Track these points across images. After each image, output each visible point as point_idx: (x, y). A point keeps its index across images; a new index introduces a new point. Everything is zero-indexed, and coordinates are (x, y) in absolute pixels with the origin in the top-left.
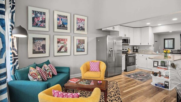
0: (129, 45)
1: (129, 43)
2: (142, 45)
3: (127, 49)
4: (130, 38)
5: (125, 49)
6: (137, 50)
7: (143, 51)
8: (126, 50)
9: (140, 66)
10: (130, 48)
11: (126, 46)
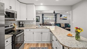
0: (16, 20)
1: (16, 18)
2: (28, 20)
3: (13, 25)
4: (17, 12)
5: (10, 25)
6: (23, 25)
7: (28, 25)
8: (12, 27)
9: (27, 41)
10: (16, 24)
11: (12, 22)
